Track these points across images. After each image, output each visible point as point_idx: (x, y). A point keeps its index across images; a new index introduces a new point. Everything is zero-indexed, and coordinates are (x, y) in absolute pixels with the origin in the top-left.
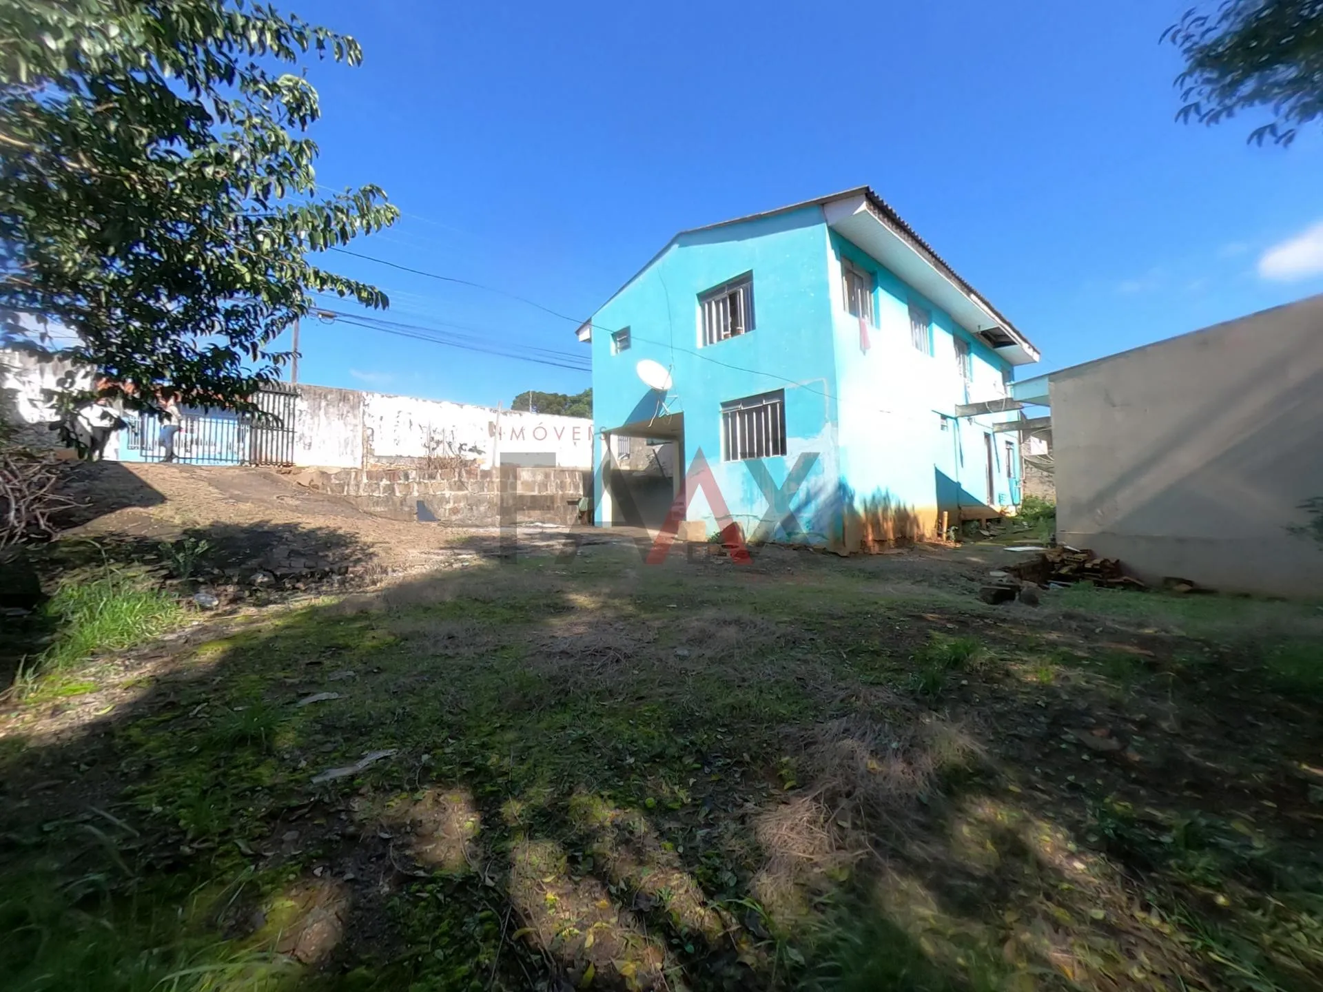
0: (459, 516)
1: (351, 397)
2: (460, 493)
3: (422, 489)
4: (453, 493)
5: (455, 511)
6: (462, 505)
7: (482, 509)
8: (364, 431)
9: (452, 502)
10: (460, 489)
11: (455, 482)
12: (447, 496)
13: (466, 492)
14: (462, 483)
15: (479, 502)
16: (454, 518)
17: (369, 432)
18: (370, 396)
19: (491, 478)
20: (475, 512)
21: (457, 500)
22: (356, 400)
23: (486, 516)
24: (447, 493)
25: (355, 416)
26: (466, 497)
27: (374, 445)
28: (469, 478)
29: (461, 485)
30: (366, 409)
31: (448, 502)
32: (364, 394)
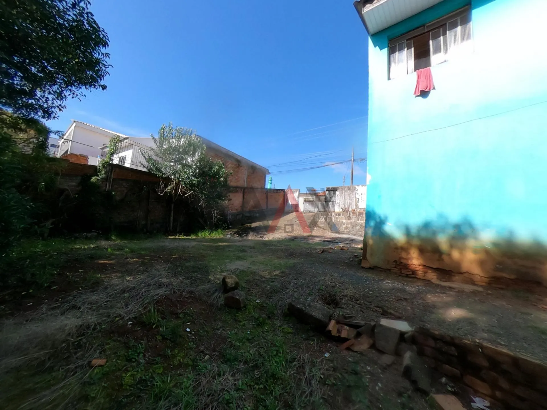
0: (348, 230)
1: (352, 188)
2: (349, 221)
3: (336, 219)
4: (346, 221)
5: (346, 228)
6: (349, 226)
7: (357, 228)
8: (356, 200)
9: (345, 225)
10: (349, 220)
11: (347, 217)
12: (344, 222)
13: (351, 221)
14: (350, 217)
15: (357, 225)
16: (346, 231)
17: (357, 200)
18: (358, 187)
19: (363, 215)
20: (354, 229)
21: (347, 224)
22: (353, 189)
23: (359, 231)
24: (344, 221)
25: (353, 194)
26: (351, 223)
27: (359, 204)
28: (353, 216)
29: (350, 218)
30: (357, 192)
31: (344, 224)
32: (356, 186)
